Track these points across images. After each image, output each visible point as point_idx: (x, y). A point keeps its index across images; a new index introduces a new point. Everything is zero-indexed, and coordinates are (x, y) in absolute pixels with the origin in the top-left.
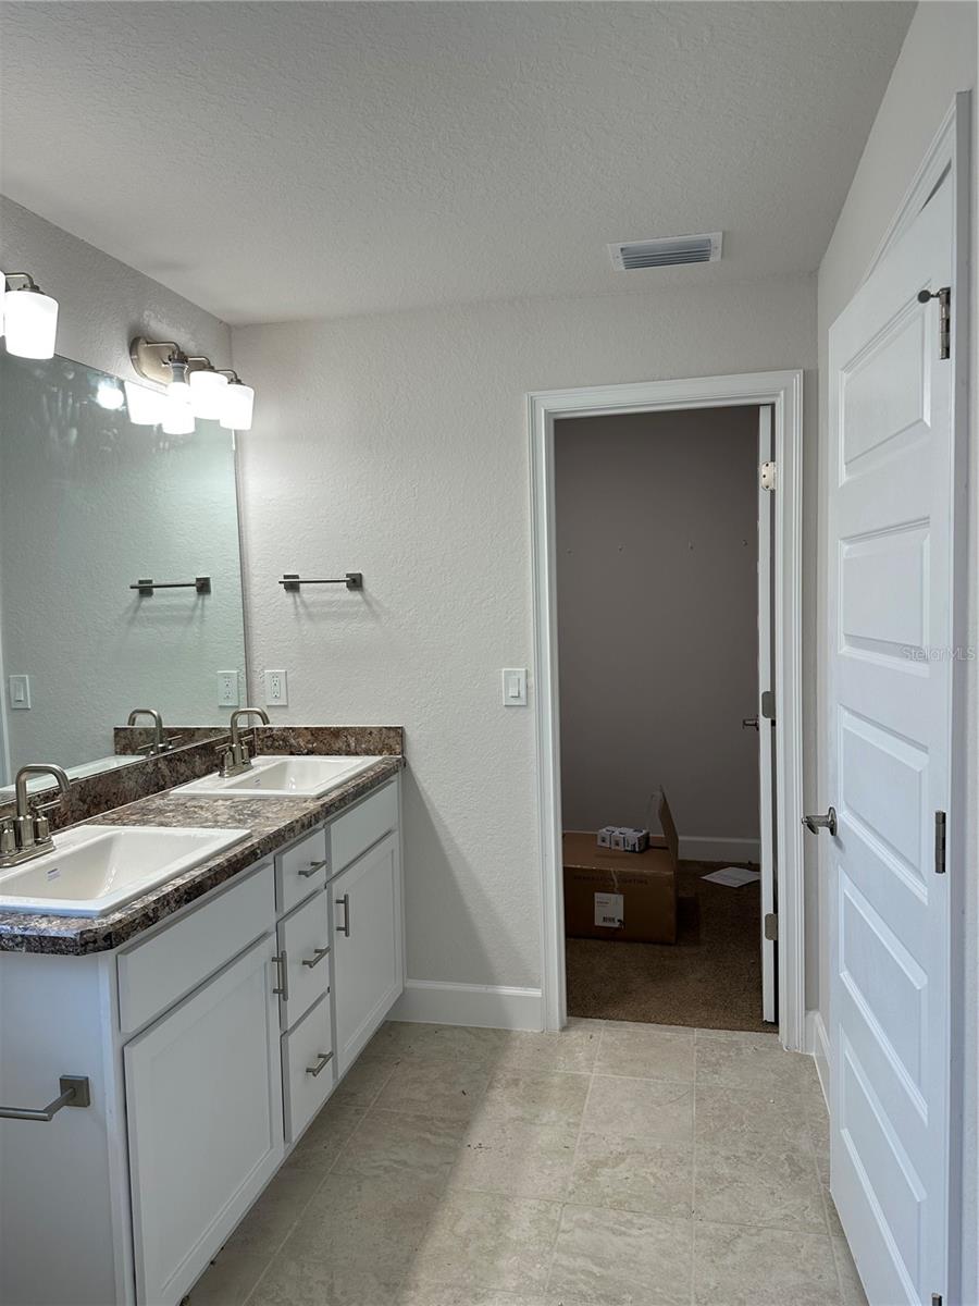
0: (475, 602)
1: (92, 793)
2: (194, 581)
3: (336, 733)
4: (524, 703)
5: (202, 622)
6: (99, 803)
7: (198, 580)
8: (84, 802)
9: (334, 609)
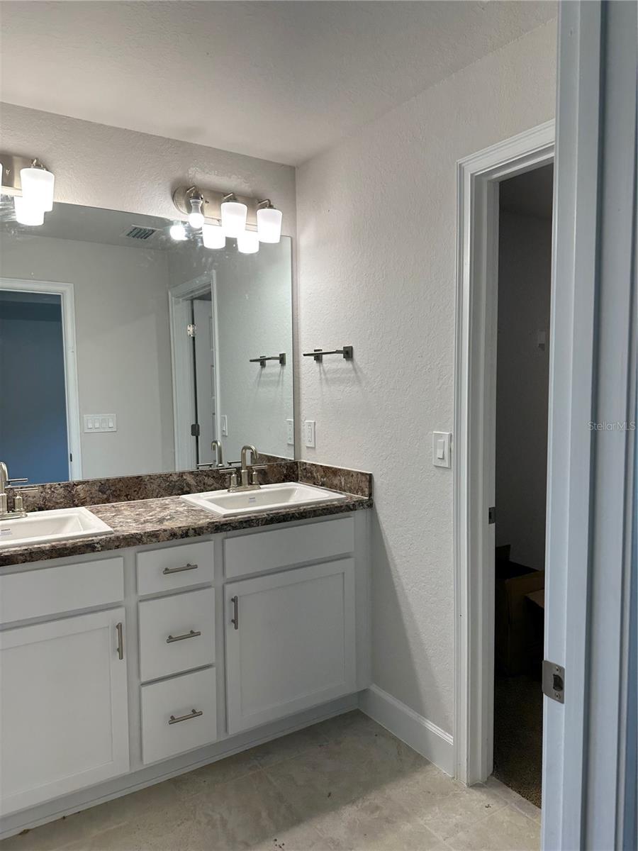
0: (418, 368)
1: (113, 488)
2: (278, 356)
3: (335, 472)
4: (447, 466)
5: (282, 385)
6: (119, 496)
7: (280, 355)
8: (104, 493)
9: (338, 375)
